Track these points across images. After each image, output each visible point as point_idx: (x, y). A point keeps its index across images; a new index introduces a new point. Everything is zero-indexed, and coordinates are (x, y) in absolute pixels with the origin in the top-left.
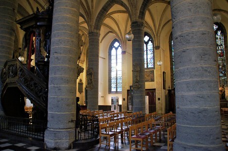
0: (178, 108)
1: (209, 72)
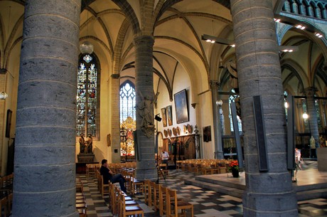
0: (17, 167)
1: (65, 118)
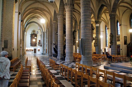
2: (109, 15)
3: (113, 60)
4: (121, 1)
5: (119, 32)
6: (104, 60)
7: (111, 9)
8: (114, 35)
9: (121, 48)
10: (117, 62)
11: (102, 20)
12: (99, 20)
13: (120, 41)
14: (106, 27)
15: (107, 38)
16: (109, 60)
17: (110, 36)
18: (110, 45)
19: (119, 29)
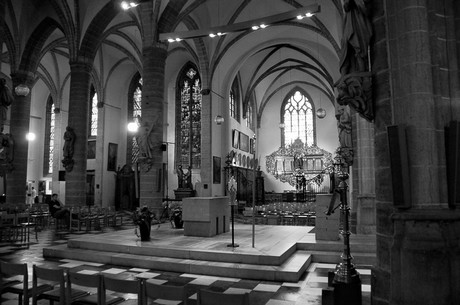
2: (71, 63)
3: (74, 225)
4: (112, 28)
5: (94, 125)
6: (40, 225)
7: (78, 42)
8: (78, 134)
9: (97, 181)
10: (87, 232)
11: (40, 76)
12: (30, 74)
13: (94, 157)
14: (50, 102)
15: (52, 143)
16: (58, 223)
17: (66, 136)
18: (64, 169)
19: (95, 117)
